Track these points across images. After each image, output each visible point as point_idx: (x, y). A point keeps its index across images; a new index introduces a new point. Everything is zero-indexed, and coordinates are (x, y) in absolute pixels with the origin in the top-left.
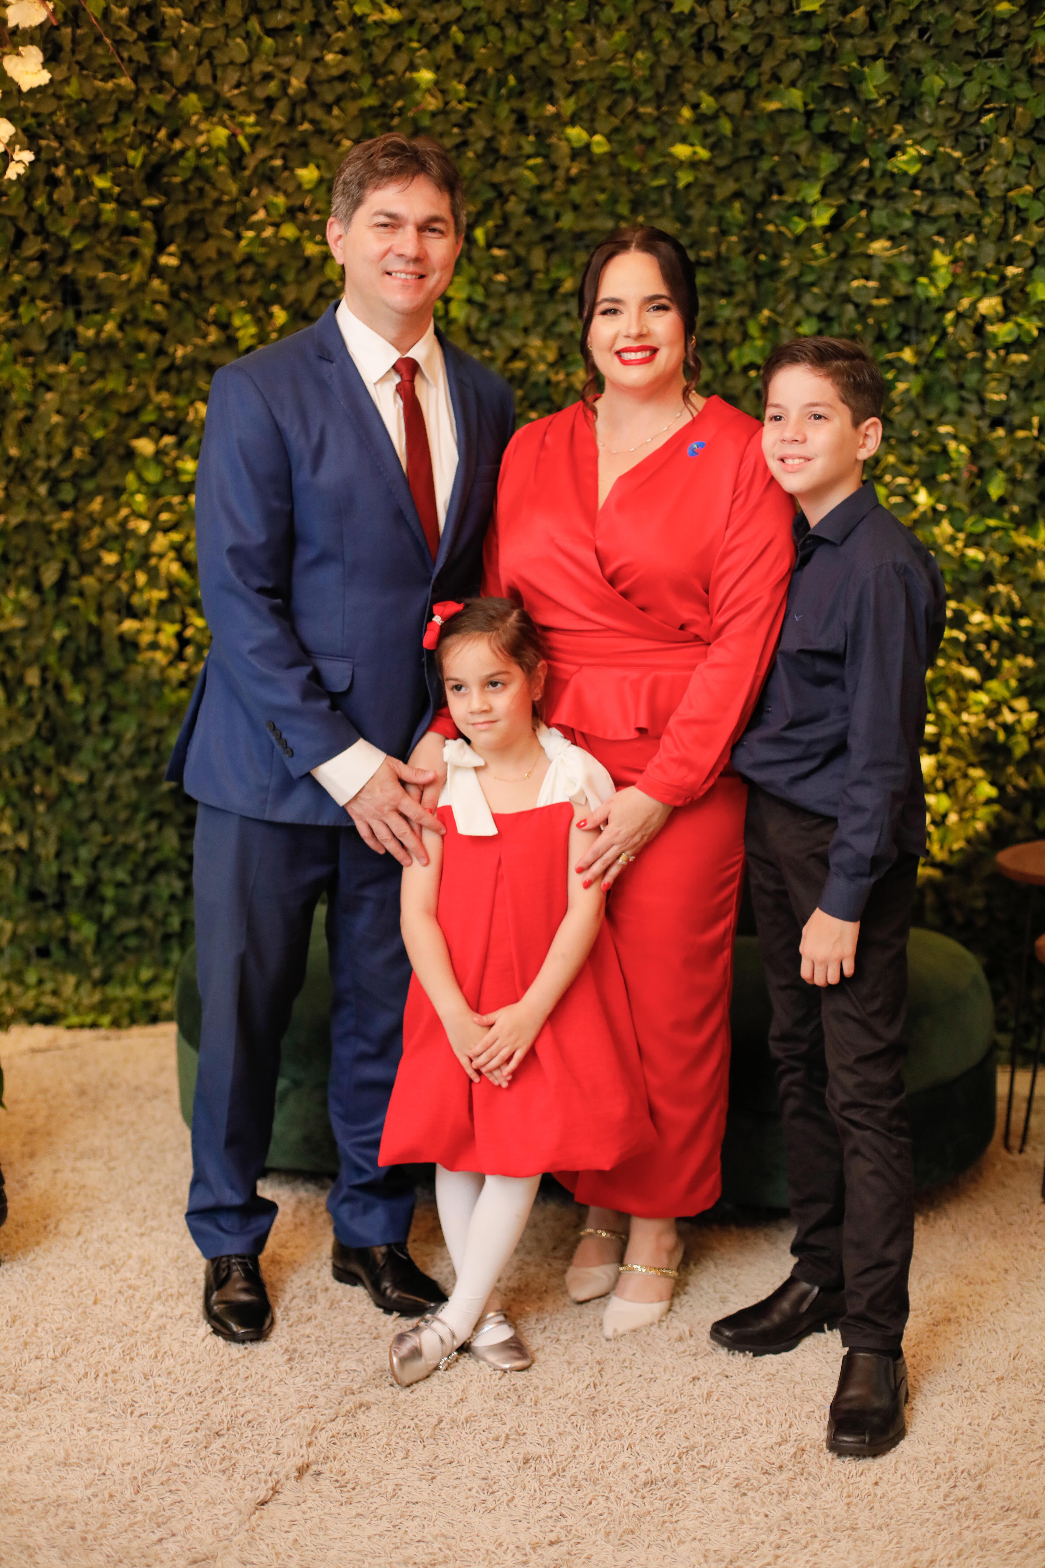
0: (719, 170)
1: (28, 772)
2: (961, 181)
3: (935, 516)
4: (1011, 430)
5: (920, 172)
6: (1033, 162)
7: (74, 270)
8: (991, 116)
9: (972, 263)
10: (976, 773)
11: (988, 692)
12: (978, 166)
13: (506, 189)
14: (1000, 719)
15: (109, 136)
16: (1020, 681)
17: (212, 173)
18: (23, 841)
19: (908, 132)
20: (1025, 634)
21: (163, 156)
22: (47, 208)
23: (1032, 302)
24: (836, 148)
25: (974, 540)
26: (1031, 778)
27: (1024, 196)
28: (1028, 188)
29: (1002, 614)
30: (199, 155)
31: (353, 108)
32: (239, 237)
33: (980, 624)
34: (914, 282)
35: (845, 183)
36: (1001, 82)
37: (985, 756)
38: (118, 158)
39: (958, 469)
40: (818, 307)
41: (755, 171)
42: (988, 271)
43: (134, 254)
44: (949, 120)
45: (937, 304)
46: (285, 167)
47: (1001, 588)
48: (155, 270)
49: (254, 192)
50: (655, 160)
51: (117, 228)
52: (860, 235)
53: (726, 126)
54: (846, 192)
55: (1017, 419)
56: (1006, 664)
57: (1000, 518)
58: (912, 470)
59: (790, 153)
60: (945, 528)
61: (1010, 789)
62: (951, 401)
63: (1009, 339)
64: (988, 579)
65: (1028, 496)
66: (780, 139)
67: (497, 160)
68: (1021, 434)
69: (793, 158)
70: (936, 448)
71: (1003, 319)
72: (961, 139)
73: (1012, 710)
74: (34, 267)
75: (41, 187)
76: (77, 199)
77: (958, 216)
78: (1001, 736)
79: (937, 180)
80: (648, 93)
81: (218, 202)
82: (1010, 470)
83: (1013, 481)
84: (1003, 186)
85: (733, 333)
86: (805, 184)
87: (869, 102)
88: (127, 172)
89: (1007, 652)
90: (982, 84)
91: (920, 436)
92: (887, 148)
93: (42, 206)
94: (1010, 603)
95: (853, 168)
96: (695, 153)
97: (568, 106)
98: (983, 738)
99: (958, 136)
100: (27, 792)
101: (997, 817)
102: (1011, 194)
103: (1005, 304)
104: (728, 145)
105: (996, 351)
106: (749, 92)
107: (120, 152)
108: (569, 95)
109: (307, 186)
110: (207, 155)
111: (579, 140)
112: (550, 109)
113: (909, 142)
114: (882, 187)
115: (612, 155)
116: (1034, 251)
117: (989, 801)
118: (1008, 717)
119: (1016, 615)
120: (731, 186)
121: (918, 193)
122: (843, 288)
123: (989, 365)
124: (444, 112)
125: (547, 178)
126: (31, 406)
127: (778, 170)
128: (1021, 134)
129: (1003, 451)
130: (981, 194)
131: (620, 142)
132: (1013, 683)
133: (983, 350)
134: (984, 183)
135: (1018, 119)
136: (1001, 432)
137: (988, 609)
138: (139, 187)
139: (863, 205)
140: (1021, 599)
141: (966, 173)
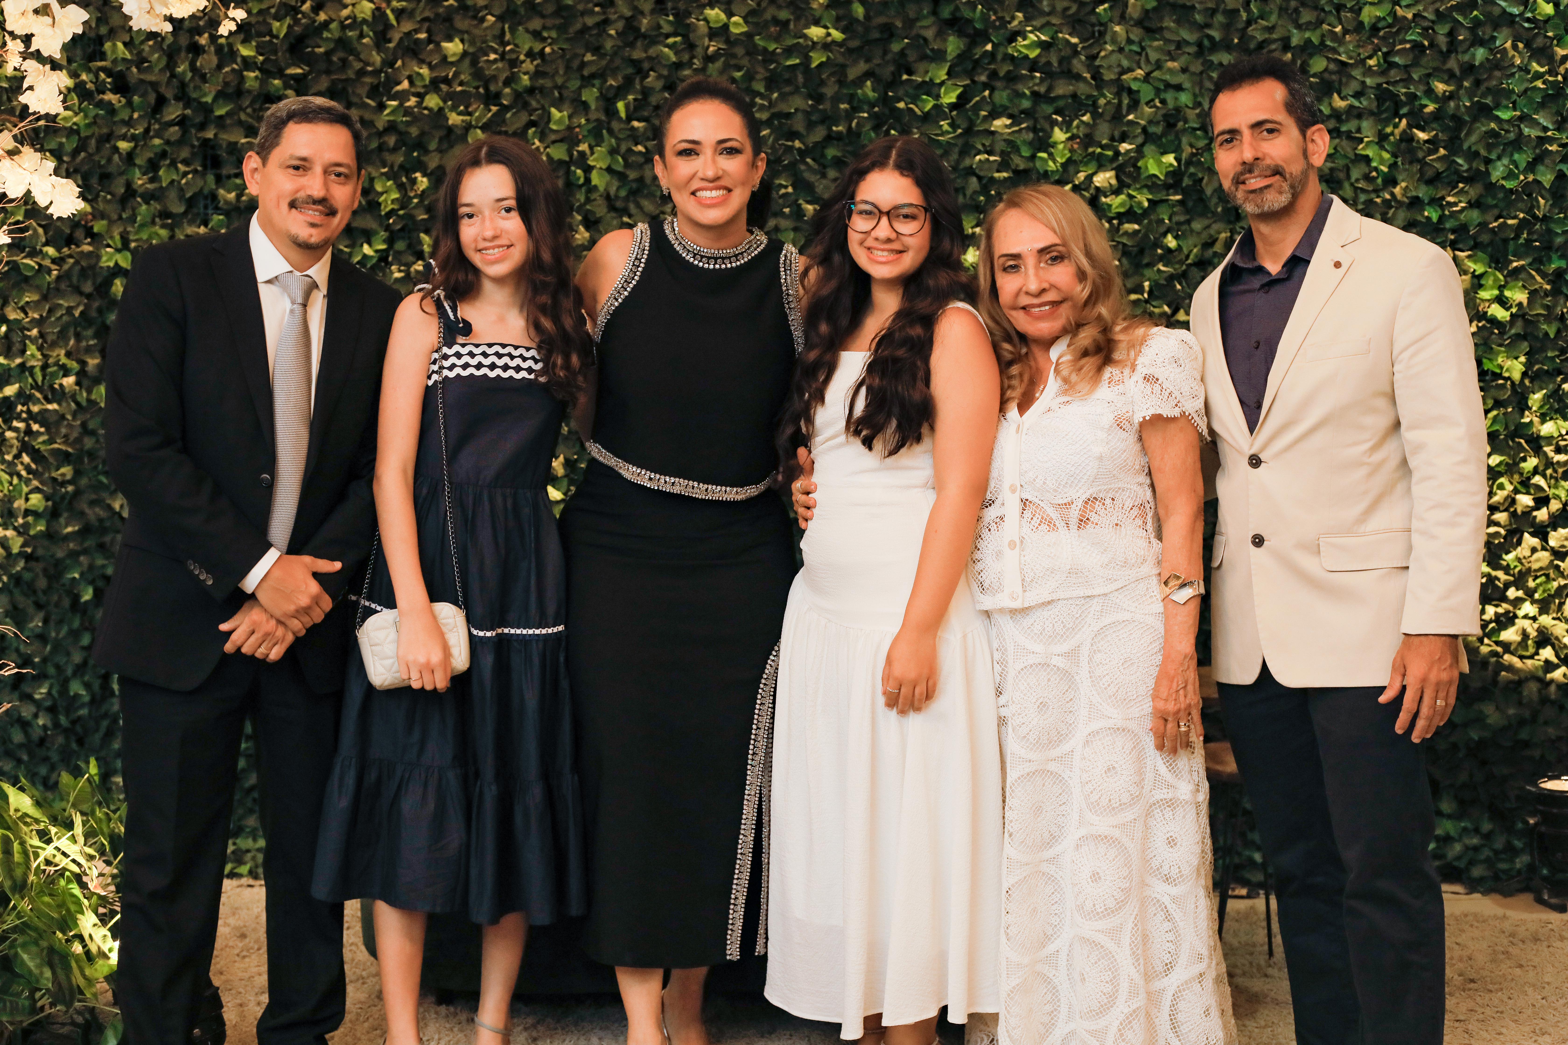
0: (850, 51)
2: (1078, 65)
5: (1039, 56)
6: (1143, 49)
7: (215, 135)
8: (1106, 5)
9: (1088, 140)
12: (1093, 51)
13: (646, 65)
17: (355, 44)
19: (1028, 19)
21: (307, 27)
22: (189, 75)
23: (1143, 176)
24: (961, 33)
27: (1135, 79)
28: (1140, 73)
30: (343, 27)
32: (382, 107)
34: (1033, 157)
35: (969, 65)
38: (263, 29)
41: (885, 52)
42: (1103, 147)
44: (1066, 9)
46: (429, 41)
49: (399, 63)
50: (789, 40)
51: (259, 95)
52: (983, 113)
53: (859, 11)
54: (970, 74)
59: (919, 36)
63: (1121, 210)
66: (909, 23)
67: (636, 39)
69: (922, 41)
71: (1117, 192)
72: (1077, 27)
74: (174, 131)
75: (183, 54)
76: (220, 67)
77: (1074, 96)
79: (1056, 64)
81: (361, 73)
84: (1116, 70)
86: (933, 65)
88: (270, 42)
92: (1007, 34)
93: (184, 72)
95: (978, 52)
96: (828, 35)
99: (1076, 23)
102: (1124, 77)
103: (1118, 178)
104: (858, 29)
107: (265, 22)
109: (450, 59)
110: (350, 27)
111: (717, 22)
113: (1029, 29)
114: (1004, 69)
115: (749, 36)
116: (1144, 131)
120: (862, 67)
121: (1037, 75)
122: (967, 162)
125: (685, 56)
127: (908, 52)
128: (1132, 23)
130: (1096, 76)
131: (756, 24)
134: (1100, 66)
135: (1130, 10)
138: (282, 57)
139: (985, 86)
141: (1083, 58)
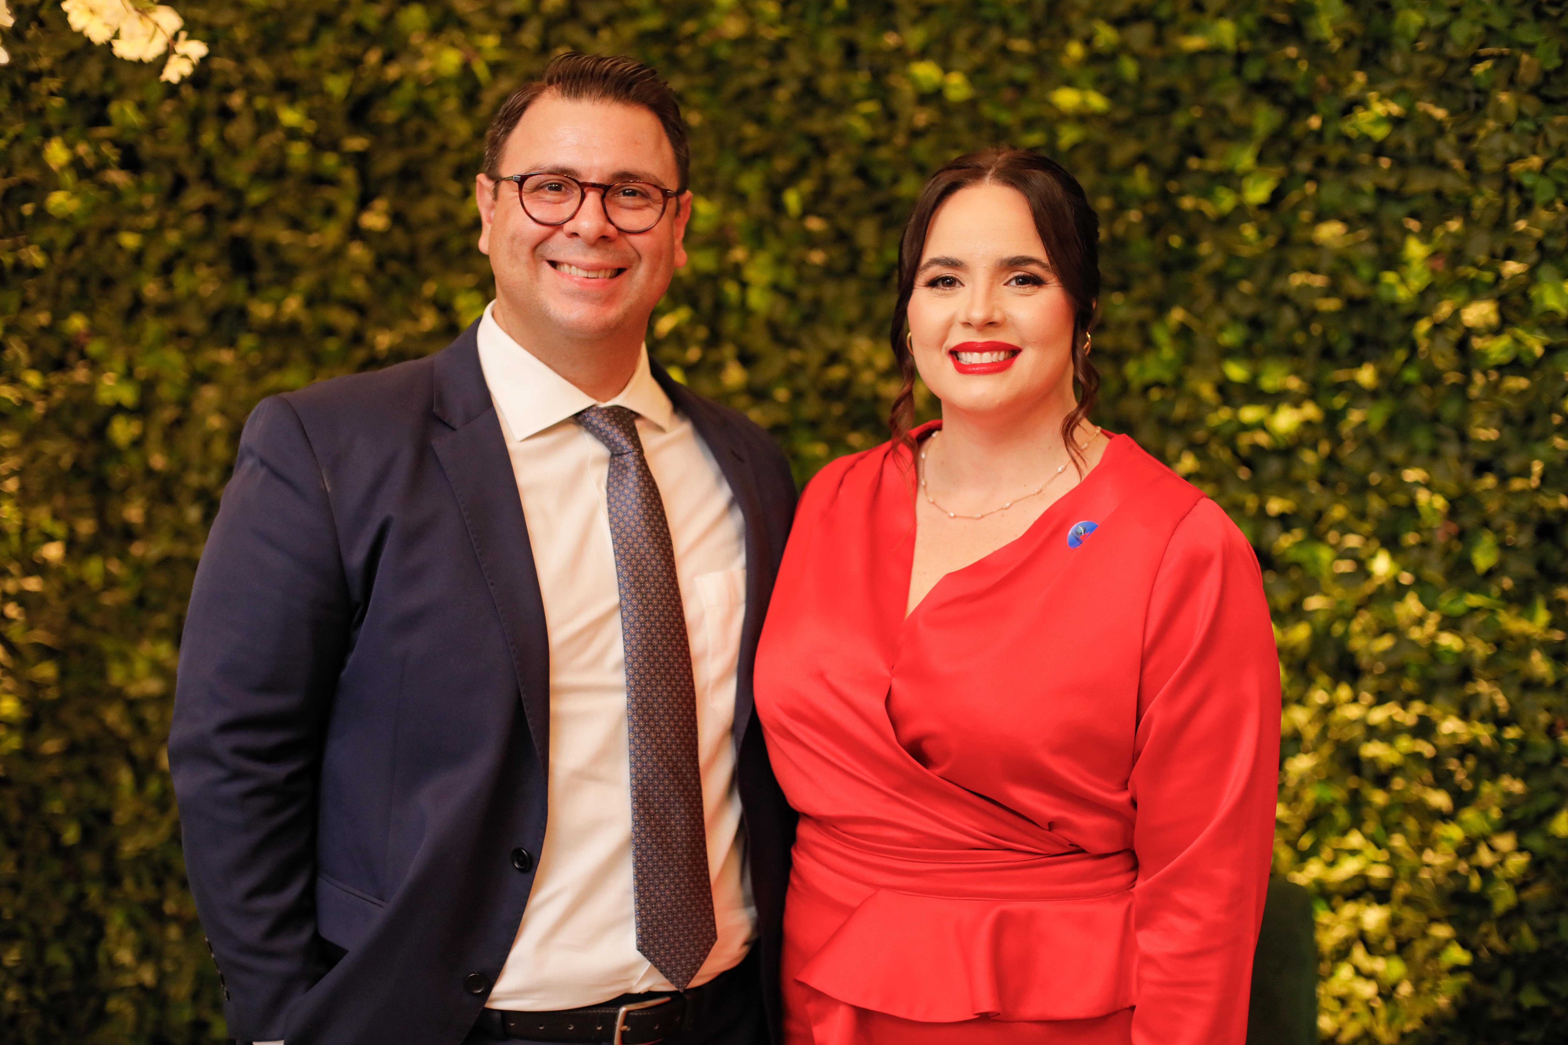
0: (1116, 126)
1: (159, 883)
2: (1445, 149)
3: (1398, 591)
4: (1504, 478)
5: (1389, 136)
6: (1540, 128)
7: (249, 230)
8: (1488, 64)
9: (1457, 257)
10: (1442, 931)
11: (1460, 824)
12: (1467, 129)
13: (828, 142)
14: (1474, 861)
15: (303, 57)
16: (1505, 811)
17: (436, 110)
18: (148, 976)
19: (1372, 84)
20: (1512, 749)
21: (373, 86)
22: (217, 148)
23: (1536, 311)
24: (1275, 102)
25: (1451, 624)
26: (1513, 938)
27: (1529, 171)
28: (1536, 161)
29: (1482, 720)
30: (421, 86)
31: (628, 30)
33: (1454, 735)
34: (1375, 281)
35: (1284, 147)
36: (1499, 20)
37: (1455, 910)
38: (313, 86)
39: (1430, 529)
40: (1247, 310)
41: (1166, 127)
42: (1477, 268)
43: (329, 212)
44: (1428, 69)
45: (1406, 310)
47: (1483, 687)
48: (356, 232)
50: (1029, 110)
51: (308, 177)
52: (1305, 215)
53: (1129, 68)
54: (1287, 159)
55: (1512, 463)
56: (1486, 788)
57: (1487, 594)
58: (1367, 527)
59: (1214, 105)
60: (1412, 605)
61: (1484, 954)
62: (1422, 439)
63: (1504, 358)
64: (1466, 674)
65: (1524, 567)
66: (1201, 86)
67: (816, 104)
68: (1517, 484)
69: (1218, 113)
70: (1401, 499)
71: (1496, 332)
72: (1444, 94)
73: (1492, 849)
74: (195, 224)
76: (256, 138)
77: (1438, 195)
78: (1475, 882)
79: (1411, 146)
80: (1021, 23)
81: (443, 148)
82: (1499, 532)
83: (1503, 547)
84: (1501, 157)
85: (1130, 340)
86: (1234, 147)
87: (1320, 44)
88: (324, 105)
89: (1486, 770)
90: (1474, 22)
91: (1379, 484)
92: (1343, 103)
93: (210, 144)
94: (1494, 708)
95: (1297, 130)
96: (1085, 103)
97: (915, 37)
98: (1451, 885)
99: (1442, 90)
100: (155, 910)
101: (1467, 990)
102: (1516, 168)
103: (1501, 312)
104: (1128, 94)
105: (1485, 373)
106: (1160, 25)
107: (316, 78)
108: (915, 22)
110: (431, 87)
111: (928, 81)
112: (890, 40)
113: (1373, 96)
114: (1335, 153)
115: (974, 103)
116: (1540, 245)
117: (1456, 969)
118: (1485, 857)
119: (1501, 723)
120: (1132, 147)
121: (1385, 163)
122: (1279, 285)
123: (1474, 391)
124: (748, 40)
125: (883, 130)
126: (185, 404)
127: (1197, 127)
128: (1525, 89)
129: (1493, 506)
130: (1472, 165)
131: (985, 86)
132: (1495, 814)
133: (1466, 372)
134: (1477, 152)
135: (1522, 70)
136: (1489, 481)
137: (1465, 715)
138: (338, 125)
139: (1310, 177)
140: (1511, 703)
141: (1452, 138)
